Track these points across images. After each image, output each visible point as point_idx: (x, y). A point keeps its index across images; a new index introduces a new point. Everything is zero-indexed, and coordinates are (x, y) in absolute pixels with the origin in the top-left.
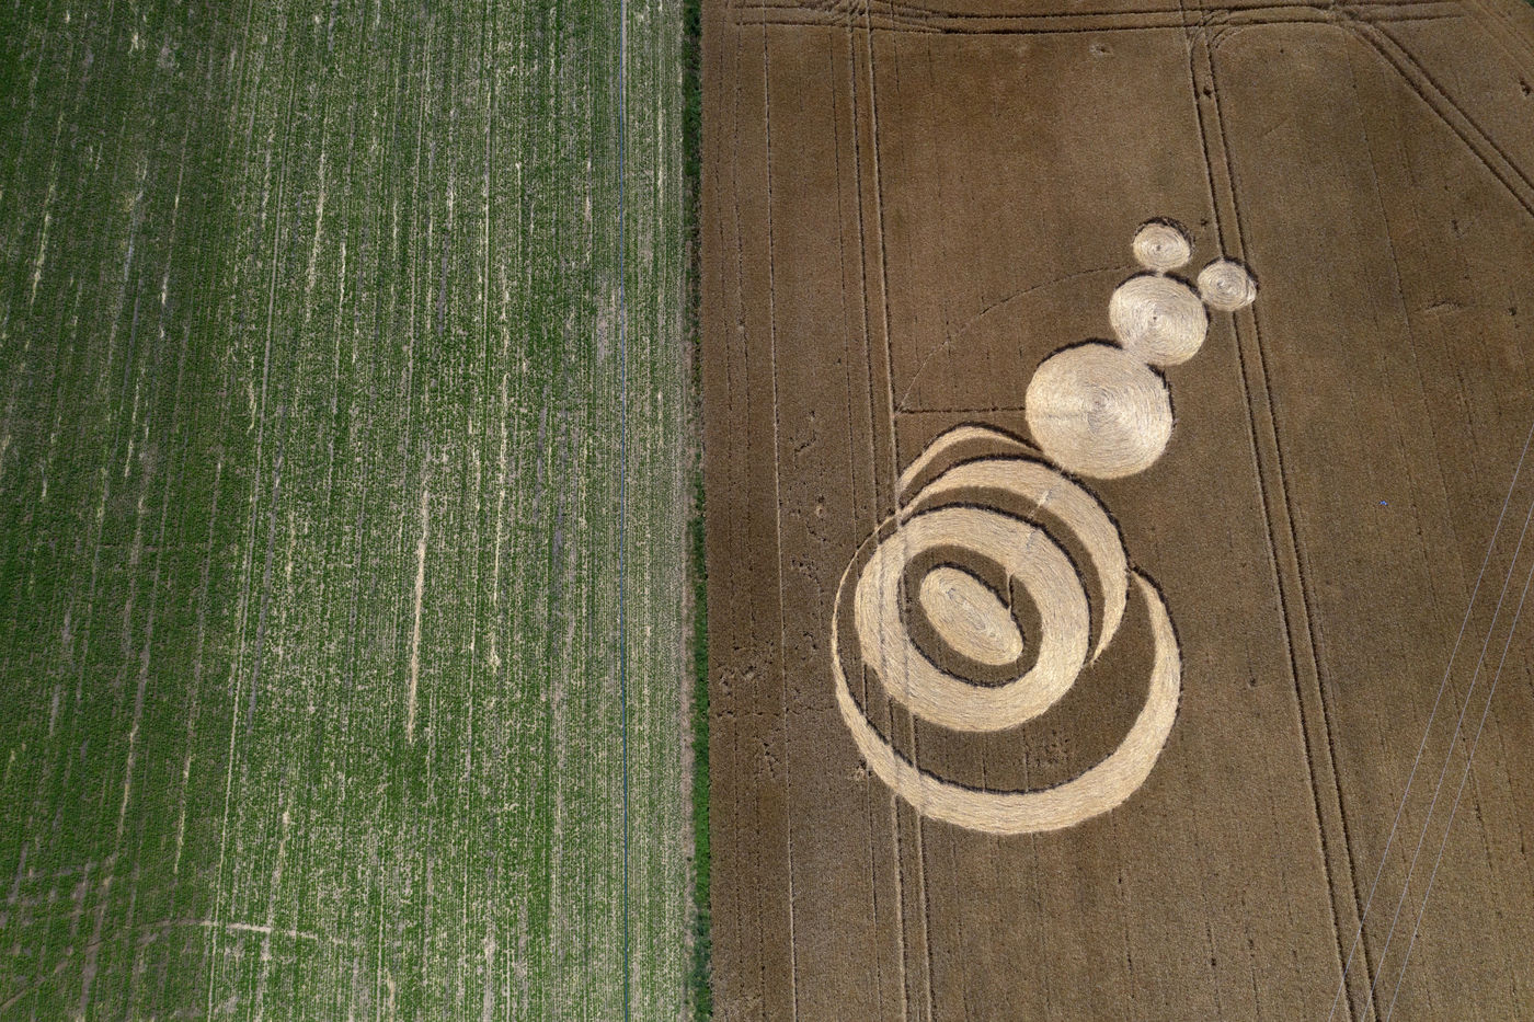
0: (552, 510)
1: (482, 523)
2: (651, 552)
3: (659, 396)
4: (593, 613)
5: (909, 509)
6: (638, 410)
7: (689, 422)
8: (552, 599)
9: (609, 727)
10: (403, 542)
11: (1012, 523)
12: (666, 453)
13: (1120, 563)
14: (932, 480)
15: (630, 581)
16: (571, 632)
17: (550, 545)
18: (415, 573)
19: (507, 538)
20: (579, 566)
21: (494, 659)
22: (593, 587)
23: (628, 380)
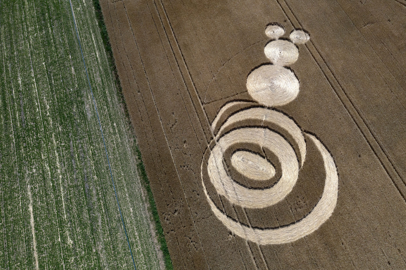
0: (82, 177)
1: (54, 190)
2: (125, 180)
3: (115, 124)
4: (107, 210)
5: (218, 136)
6: (108, 131)
7: (128, 130)
8: (89, 210)
9: (125, 253)
10: (22, 207)
11: (256, 129)
12: (122, 143)
13: (299, 131)
14: (223, 124)
15: (119, 193)
16: (100, 220)
17: (84, 190)
18: (30, 218)
19: (66, 193)
20: (98, 194)
21: (70, 241)
22: (105, 200)
23: (101, 122)
